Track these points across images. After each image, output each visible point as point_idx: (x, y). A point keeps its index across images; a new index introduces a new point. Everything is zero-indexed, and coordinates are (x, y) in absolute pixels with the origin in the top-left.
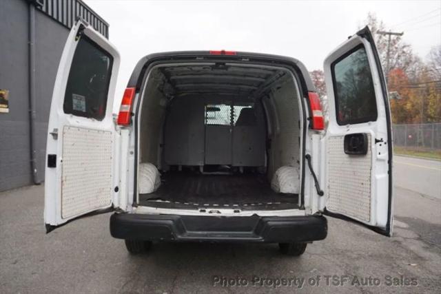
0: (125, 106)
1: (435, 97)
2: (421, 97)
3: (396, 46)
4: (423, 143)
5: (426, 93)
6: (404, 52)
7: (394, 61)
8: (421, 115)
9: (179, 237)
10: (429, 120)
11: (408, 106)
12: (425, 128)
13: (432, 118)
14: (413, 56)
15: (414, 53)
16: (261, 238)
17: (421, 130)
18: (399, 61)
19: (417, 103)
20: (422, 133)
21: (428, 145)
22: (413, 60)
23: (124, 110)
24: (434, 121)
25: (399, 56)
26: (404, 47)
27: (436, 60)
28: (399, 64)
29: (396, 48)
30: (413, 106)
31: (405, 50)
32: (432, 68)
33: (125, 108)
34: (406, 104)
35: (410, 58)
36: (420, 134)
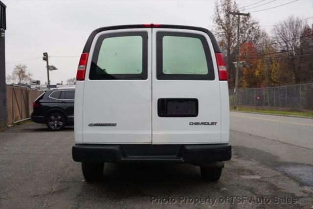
0: (82, 66)
1: (276, 65)
2: (266, 65)
3: (247, 23)
4: (269, 103)
5: (269, 62)
6: (253, 28)
7: (246, 36)
8: (267, 80)
9: (123, 159)
10: (272, 84)
11: (257, 73)
12: (269, 91)
13: (275, 82)
14: (261, 32)
15: (261, 29)
16: (182, 159)
17: (267, 93)
18: (250, 35)
19: (263, 71)
20: (268, 95)
21: (272, 105)
22: (261, 35)
23: (81, 69)
24: (276, 84)
25: (250, 32)
26: (253, 24)
27: (278, 34)
28: (249, 38)
29: (247, 25)
30: (260, 73)
31: (254, 26)
32: (276, 42)
33: (81, 67)
34: (255, 72)
35: (259, 33)
36: (266, 96)
